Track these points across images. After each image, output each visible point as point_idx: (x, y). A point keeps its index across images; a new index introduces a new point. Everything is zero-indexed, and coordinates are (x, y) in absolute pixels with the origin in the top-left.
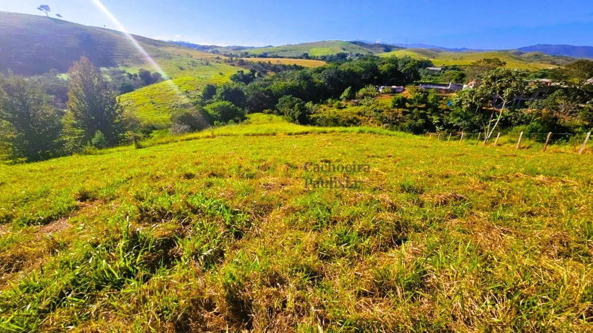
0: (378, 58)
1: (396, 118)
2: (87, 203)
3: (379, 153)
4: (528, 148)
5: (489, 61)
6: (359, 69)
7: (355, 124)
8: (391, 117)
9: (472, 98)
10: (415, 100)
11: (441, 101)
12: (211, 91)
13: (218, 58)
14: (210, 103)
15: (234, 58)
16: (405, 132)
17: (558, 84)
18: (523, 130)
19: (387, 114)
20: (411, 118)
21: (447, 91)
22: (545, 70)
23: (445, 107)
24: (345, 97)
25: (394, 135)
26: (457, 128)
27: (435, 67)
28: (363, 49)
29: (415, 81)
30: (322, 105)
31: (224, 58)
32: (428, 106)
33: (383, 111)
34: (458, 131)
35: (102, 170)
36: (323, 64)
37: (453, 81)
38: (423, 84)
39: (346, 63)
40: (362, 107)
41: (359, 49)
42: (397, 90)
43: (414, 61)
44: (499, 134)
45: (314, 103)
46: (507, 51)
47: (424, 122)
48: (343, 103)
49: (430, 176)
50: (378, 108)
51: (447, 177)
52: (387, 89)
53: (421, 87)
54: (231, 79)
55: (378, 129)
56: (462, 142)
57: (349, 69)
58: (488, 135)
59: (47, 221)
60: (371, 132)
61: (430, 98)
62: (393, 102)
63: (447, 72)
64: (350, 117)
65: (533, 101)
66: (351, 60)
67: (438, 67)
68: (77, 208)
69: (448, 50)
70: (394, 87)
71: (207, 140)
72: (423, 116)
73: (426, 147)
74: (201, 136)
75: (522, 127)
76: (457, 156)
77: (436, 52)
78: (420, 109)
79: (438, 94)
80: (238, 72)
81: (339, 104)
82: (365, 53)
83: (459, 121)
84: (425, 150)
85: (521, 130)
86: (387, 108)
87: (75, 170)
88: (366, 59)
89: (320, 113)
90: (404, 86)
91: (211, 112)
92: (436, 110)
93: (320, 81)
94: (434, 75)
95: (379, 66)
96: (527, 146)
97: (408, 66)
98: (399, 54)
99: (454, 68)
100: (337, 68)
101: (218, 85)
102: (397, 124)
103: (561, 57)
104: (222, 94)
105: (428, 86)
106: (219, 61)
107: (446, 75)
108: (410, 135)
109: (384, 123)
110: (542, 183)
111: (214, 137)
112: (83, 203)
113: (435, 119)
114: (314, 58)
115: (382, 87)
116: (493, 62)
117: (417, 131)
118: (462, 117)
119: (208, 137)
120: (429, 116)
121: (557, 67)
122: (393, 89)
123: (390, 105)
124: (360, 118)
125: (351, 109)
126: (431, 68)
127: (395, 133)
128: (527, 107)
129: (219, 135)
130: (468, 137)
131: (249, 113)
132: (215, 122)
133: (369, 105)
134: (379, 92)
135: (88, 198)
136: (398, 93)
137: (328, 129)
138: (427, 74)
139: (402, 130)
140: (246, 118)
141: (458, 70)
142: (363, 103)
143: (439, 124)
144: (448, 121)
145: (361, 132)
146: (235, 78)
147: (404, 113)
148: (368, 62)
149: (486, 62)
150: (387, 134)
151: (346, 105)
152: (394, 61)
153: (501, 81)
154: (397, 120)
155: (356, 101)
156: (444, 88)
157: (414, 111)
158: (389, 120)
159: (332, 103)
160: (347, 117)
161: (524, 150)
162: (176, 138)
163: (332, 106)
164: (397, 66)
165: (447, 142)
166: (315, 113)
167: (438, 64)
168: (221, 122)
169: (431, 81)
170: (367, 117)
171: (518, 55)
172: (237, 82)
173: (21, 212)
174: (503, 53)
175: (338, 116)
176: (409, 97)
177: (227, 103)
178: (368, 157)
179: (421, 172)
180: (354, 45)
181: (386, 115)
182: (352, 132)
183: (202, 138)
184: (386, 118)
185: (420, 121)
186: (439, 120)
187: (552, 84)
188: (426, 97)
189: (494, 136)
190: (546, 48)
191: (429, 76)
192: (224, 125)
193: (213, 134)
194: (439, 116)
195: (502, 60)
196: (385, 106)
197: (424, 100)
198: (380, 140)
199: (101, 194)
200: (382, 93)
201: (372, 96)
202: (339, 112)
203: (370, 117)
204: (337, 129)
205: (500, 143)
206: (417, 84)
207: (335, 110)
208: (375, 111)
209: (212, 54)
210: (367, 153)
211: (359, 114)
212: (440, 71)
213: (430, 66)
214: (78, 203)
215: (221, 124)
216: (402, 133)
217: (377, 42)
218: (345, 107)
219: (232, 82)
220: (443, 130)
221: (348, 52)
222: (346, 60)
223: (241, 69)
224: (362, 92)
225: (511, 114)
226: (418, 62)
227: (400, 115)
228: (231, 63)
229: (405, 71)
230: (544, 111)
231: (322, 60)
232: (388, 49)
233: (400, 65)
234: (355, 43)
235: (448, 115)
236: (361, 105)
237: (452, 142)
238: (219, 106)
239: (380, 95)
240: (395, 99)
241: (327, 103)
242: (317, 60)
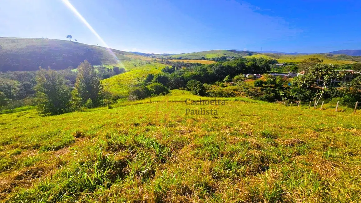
0: (245, 59)
1: (257, 93)
2: (80, 139)
3: (248, 113)
4: (343, 111)
5: (312, 60)
6: (233, 65)
7: (232, 96)
8: (254, 92)
9: (303, 81)
10: (268, 82)
11: (284, 83)
12: (150, 78)
13: (155, 60)
14: (149, 84)
15: (164, 60)
16: (263, 100)
17: (358, 72)
18: (340, 101)
19: (252, 90)
20: (267, 93)
21: (287, 77)
22: (348, 64)
23: (287, 86)
24: (226, 80)
25: (256, 103)
26: (296, 98)
27: (279, 63)
28: (236, 54)
29: (267, 72)
30: (213, 85)
31: (158, 60)
32: (277, 85)
33: (249, 89)
34: (296, 100)
35: (90, 120)
36: (213, 62)
37: (291, 71)
38: (272, 73)
39: (226, 62)
40: (237, 86)
41: (234, 54)
42: (257, 77)
43: (267, 60)
44: (323, 102)
45: (208, 84)
46: (323, 54)
47: (275, 95)
48: (225, 84)
49: (281, 128)
50: (246, 87)
51: (292, 128)
52: (251, 76)
53: (271, 75)
54: (162, 71)
55: (247, 99)
56: (299, 107)
57: (228, 65)
58: (316, 103)
59: (57, 149)
60: (242, 101)
61: (277, 81)
62: (255, 83)
63: (286, 66)
64: (229, 92)
65: (343, 83)
66: (229, 60)
67: (281, 63)
68: (74, 141)
69: (286, 54)
70: (255, 75)
71: (147, 104)
72: (274, 91)
73: (277, 110)
74: (144, 102)
75: (338, 98)
76: (296, 115)
77: (279, 55)
78: (271, 87)
79: (282, 79)
80: (166, 67)
81: (223, 84)
82: (237, 56)
83: (297, 94)
84: (276, 111)
85: (337, 101)
86: (251, 87)
87: (75, 120)
88: (238, 60)
89: (212, 89)
90: (261, 74)
91: (150, 89)
92: (282, 88)
93: (212, 72)
94: (279, 68)
95: (246, 63)
96: (343, 110)
97: (263, 63)
98: (257, 57)
99: (291, 64)
100: (221, 64)
101: (154, 74)
102: (258, 96)
103: (357, 57)
104: (156, 79)
105: (276, 74)
106: (155, 61)
107: (286, 68)
108: (266, 102)
109: (250, 96)
110: (356, 134)
111: (151, 102)
112: (78, 139)
113: (281, 93)
114: (208, 59)
115: (247, 75)
116: (315, 60)
117: (271, 100)
118: (298, 92)
119: (148, 102)
120: (277, 91)
121: (357, 62)
122: (254, 76)
123: (253, 85)
124: (235, 92)
125: (230, 88)
126: (277, 64)
127: (257, 101)
128: (340, 86)
129: (154, 102)
130: (303, 104)
131: (171, 89)
132: (152, 94)
133: (240, 85)
134: (246, 78)
135: (81, 136)
136: (258, 78)
137: (217, 99)
138: (274, 68)
139: (261, 99)
140: (169, 92)
141: (293, 65)
142: (237, 84)
143: (284, 96)
144: (289, 94)
145: (236, 100)
146: (164, 71)
147: (262, 90)
148: (239, 61)
149: (310, 60)
150: (252, 102)
151: (227, 85)
152: (254, 60)
153: (321, 71)
154: (258, 94)
155: (233, 83)
156: (286, 75)
157: (268, 88)
158: (253, 94)
159: (219, 84)
160: (227, 92)
161: (341, 112)
162: (130, 103)
163: (218, 86)
164: (256, 63)
165: (290, 107)
166: (209, 89)
167: (281, 62)
168: (155, 94)
169: (277, 71)
170: (239, 92)
171: (330, 56)
172: (165, 72)
173: (45, 143)
174: (321, 55)
175: (222, 91)
176: (264, 81)
177: (159, 84)
178: (241, 115)
179: (275, 125)
180: (231, 52)
181: (251, 91)
182: (231, 100)
183: (144, 103)
184: (251, 92)
185: (272, 94)
186: (283, 94)
187: (354, 73)
188: (275, 80)
189: (320, 103)
190: (348, 52)
191: (276, 69)
192: (157, 96)
193: (150, 101)
194: (284, 91)
195: (320, 59)
196: (250, 86)
197: (274, 82)
198: (248, 105)
199: (88, 134)
200: (248, 78)
201: (242, 80)
202: (223, 89)
203: (241, 92)
204: (222, 99)
205: (324, 108)
206: (269, 73)
207: (221, 88)
208: (244, 88)
209: (152, 58)
210: (240, 113)
211: (235, 90)
212: (283, 66)
213: (276, 63)
214: (75, 139)
215: (155, 95)
216: (261, 102)
217: (244, 50)
218: (226, 86)
219: (162, 72)
220: (287, 100)
221: (227, 56)
222: (226, 60)
223: (167, 66)
224: (236, 77)
225: (330, 90)
226: (269, 61)
227: (259, 91)
228: (162, 63)
229: (261, 66)
230: (351, 88)
231: (212, 60)
232: (250, 54)
233: (258, 62)
234: (231, 51)
235: (289, 91)
236: (236, 85)
237: (293, 107)
238: (154, 85)
239: (246, 79)
240: (256, 81)
241: (216, 84)
242: (210, 60)
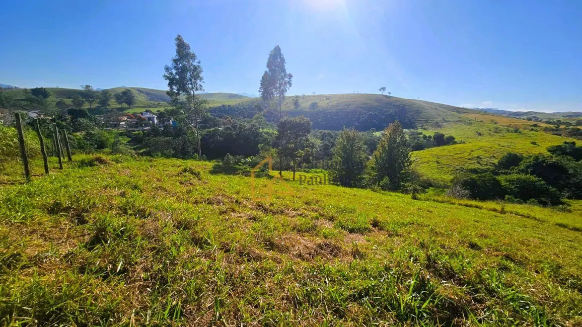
2: (375, 230)
12: (511, 161)
13: (535, 126)
14: (506, 174)
15: (562, 127)
31: (544, 125)
35: (387, 207)
54: (549, 151)
68: (370, 231)
71: (494, 213)
74: (484, 207)
80: (565, 143)
91: (503, 183)
101: (524, 155)
104: (528, 167)
106: (535, 128)
111: (503, 212)
112: (374, 228)
119: (495, 210)
129: (511, 213)
131: (569, 198)
132: (507, 196)
135: (377, 226)
140: (563, 203)
146: (554, 150)
168: (516, 198)
172: (559, 155)
177: (533, 178)
183: (486, 209)
192: (520, 203)
193: (503, 209)
199: (388, 227)
209: (526, 121)
214: (371, 227)
215: (516, 200)
219: (549, 154)
223: (570, 140)
228: (555, 132)
238: (518, 179)
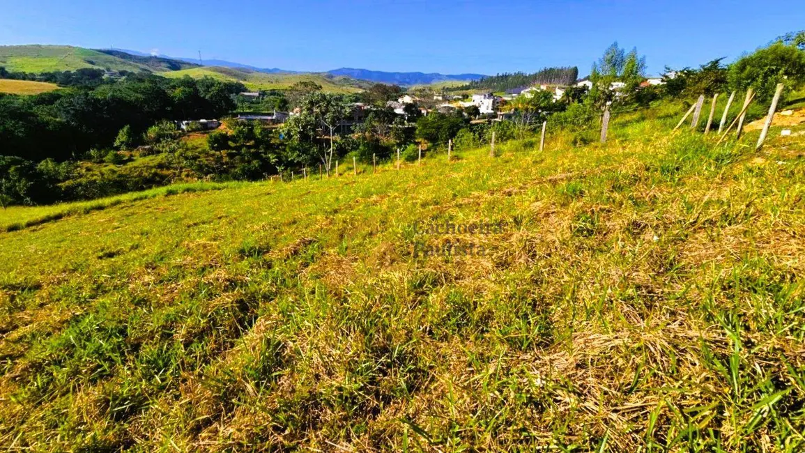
0: (161, 77)
1: (223, 164)
3: (205, 218)
4: (364, 172)
5: (306, 84)
6: (133, 96)
7: (160, 184)
8: (213, 163)
9: (299, 127)
10: (238, 136)
11: (271, 135)
16: (238, 180)
17: (369, 107)
18: (355, 156)
19: (207, 160)
20: (243, 160)
21: (274, 122)
22: (356, 94)
23: (278, 141)
24: (122, 142)
25: (224, 188)
26: (299, 164)
27: (250, 92)
28: (130, 64)
29: (230, 112)
30: (79, 163)
32: (258, 143)
33: (199, 157)
34: (301, 167)
36: (50, 87)
37: (276, 108)
38: (242, 114)
39: (104, 87)
40: (162, 155)
41: (122, 63)
42: (210, 126)
43: (220, 83)
44: (337, 163)
45: (58, 161)
46: (319, 73)
47: (261, 163)
48: (124, 152)
49: (275, 228)
50: (190, 154)
51: (294, 222)
52: (194, 125)
53: (240, 119)
55: (195, 183)
56: (306, 180)
57: (113, 96)
58: (328, 166)
60: (188, 190)
61: (257, 131)
62: (209, 142)
63: (266, 98)
64: (145, 174)
65: (356, 126)
66: (112, 82)
67: (255, 92)
69: (258, 71)
70: (202, 121)
72: (256, 156)
73: (268, 194)
75: (354, 153)
76: (302, 196)
77: (245, 72)
78: (249, 147)
79: (265, 127)
81: (116, 155)
82: (136, 71)
83: (299, 156)
84: (267, 197)
85: (353, 156)
86: (204, 151)
88: (141, 80)
89: (81, 176)
90: (218, 118)
92: (270, 147)
93: (58, 120)
94: (252, 103)
95: (169, 92)
96: (362, 170)
97: (214, 90)
98: (195, 74)
99: (273, 93)
100: (87, 94)
102: (226, 171)
103: (364, 81)
105: (250, 117)
107: (267, 102)
108: (246, 183)
109: (206, 175)
110: (376, 202)
113: (273, 158)
114: (24, 77)
115: (184, 122)
116: (309, 85)
117: (254, 176)
118: (299, 151)
120: (263, 154)
121: (364, 91)
122: (202, 124)
123: (207, 147)
124: (165, 172)
125: (141, 162)
126: (246, 94)
127: (225, 184)
128: (353, 132)
130: (314, 172)
133: (173, 151)
134: (183, 130)
136: (213, 128)
137: (106, 201)
138: (243, 102)
139: (236, 178)
141: (278, 95)
142: (161, 149)
143: (279, 163)
144: (287, 157)
145: (170, 193)
147: (231, 156)
148: (147, 84)
149: (303, 86)
150: (214, 188)
151: (131, 156)
152: (189, 83)
153: (319, 106)
154: (225, 166)
155: (147, 147)
156: (270, 118)
157: (243, 150)
158: (213, 169)
159: (101, 156)
160: (140, 175)
161: (361, 175)
163: (102, 162)
164: (197, 90)
165: (292, 182)
166: (68, 178)
167: (253, 87)
169: (252, 110)
170: (176, 169)
171: (330, 77)
174: (316, 75)
175: (120, 176)
176: (229, 134)
178: (189, 227)
179: (263, 226)
180: (111, 57)
181: (206, 162)
182: (154, 196)
184: (207, 166)
185: (255, 163)
186: (276, 158)
187: (365, 108)
188: (251, 131)
189: (333, 166)
190: (350, 72)
191: (247, 104)
194: (275, 153)
195: (317, 83)
196: (200, 150)
197: (250, 135)
198: (205, 198)
200: (188, 131)
201: (174, 137)
202: (121, 169)
203: (181, 168)
204: (125, 197)
205: (341, 172)
206: (236, 115)
207: (112, 167)
208: (186, 158)
210: (186, 221)
211: (160, 166)
212: (258, 97)
213: (244, 92)
216: (233, 183)
217: (153, 54)
218: (130, 160)
220: (286, 169)
221: (102, 68)
222: (102, 82)
224: (152, 132)
225: (343, 141)
226: (225, 84)
227: (226, 159)
229: (211, 98)
230: (367, 134)
231: (46, 81)
232: (175, 65)
233: (201, 89)
234: (109, 52)
235: (284, 150)
236: (159, 152)
237: (297, 181)
239: (184, 133)
240: (211, 137)
241: (90, 158)
242: (33, 79)
